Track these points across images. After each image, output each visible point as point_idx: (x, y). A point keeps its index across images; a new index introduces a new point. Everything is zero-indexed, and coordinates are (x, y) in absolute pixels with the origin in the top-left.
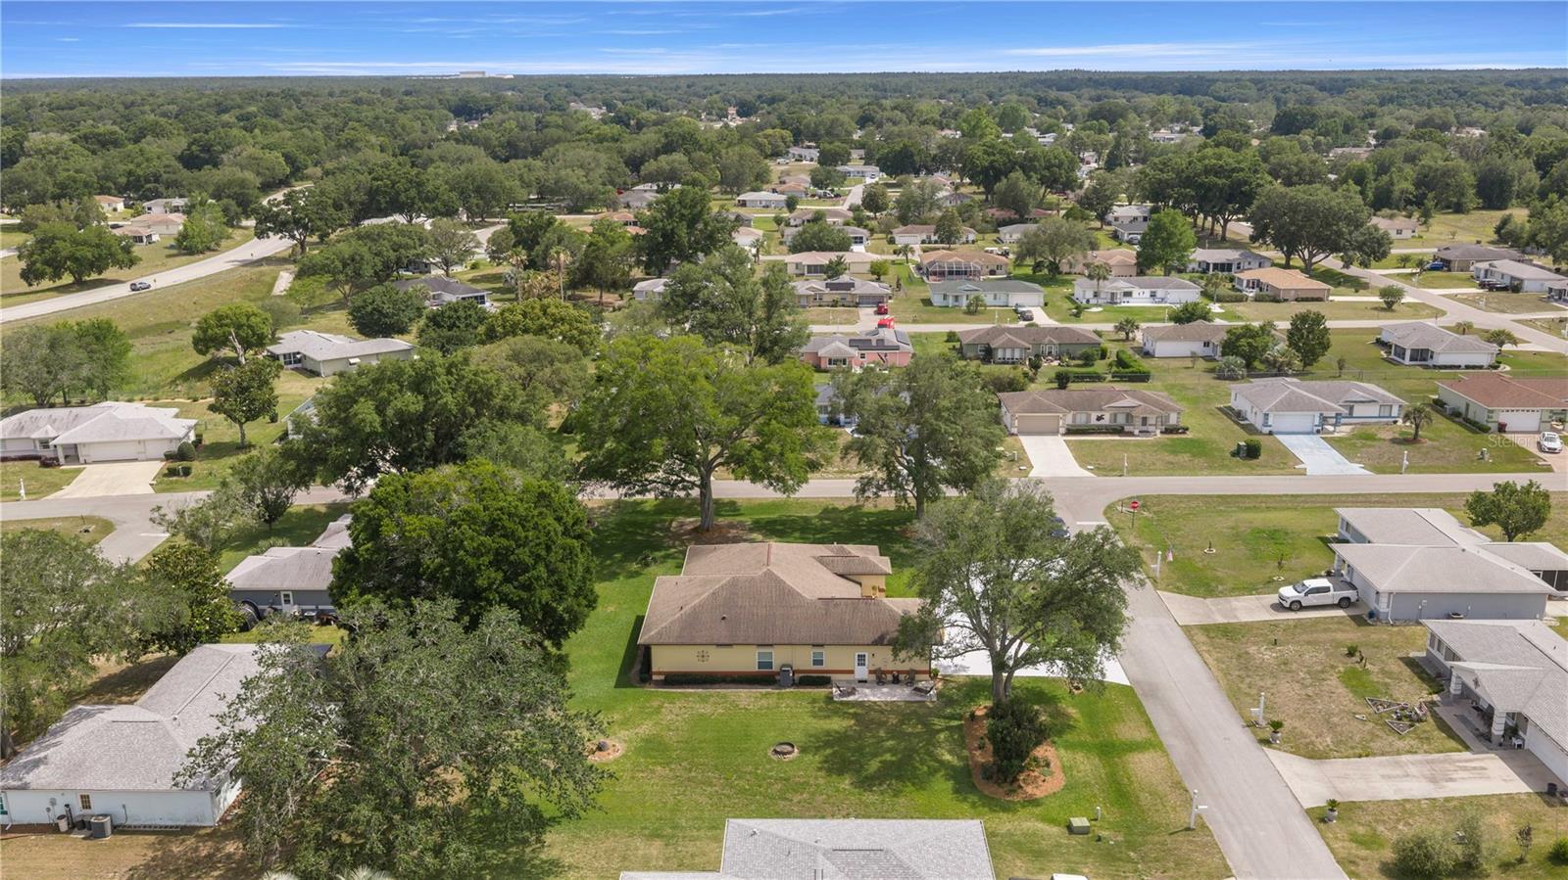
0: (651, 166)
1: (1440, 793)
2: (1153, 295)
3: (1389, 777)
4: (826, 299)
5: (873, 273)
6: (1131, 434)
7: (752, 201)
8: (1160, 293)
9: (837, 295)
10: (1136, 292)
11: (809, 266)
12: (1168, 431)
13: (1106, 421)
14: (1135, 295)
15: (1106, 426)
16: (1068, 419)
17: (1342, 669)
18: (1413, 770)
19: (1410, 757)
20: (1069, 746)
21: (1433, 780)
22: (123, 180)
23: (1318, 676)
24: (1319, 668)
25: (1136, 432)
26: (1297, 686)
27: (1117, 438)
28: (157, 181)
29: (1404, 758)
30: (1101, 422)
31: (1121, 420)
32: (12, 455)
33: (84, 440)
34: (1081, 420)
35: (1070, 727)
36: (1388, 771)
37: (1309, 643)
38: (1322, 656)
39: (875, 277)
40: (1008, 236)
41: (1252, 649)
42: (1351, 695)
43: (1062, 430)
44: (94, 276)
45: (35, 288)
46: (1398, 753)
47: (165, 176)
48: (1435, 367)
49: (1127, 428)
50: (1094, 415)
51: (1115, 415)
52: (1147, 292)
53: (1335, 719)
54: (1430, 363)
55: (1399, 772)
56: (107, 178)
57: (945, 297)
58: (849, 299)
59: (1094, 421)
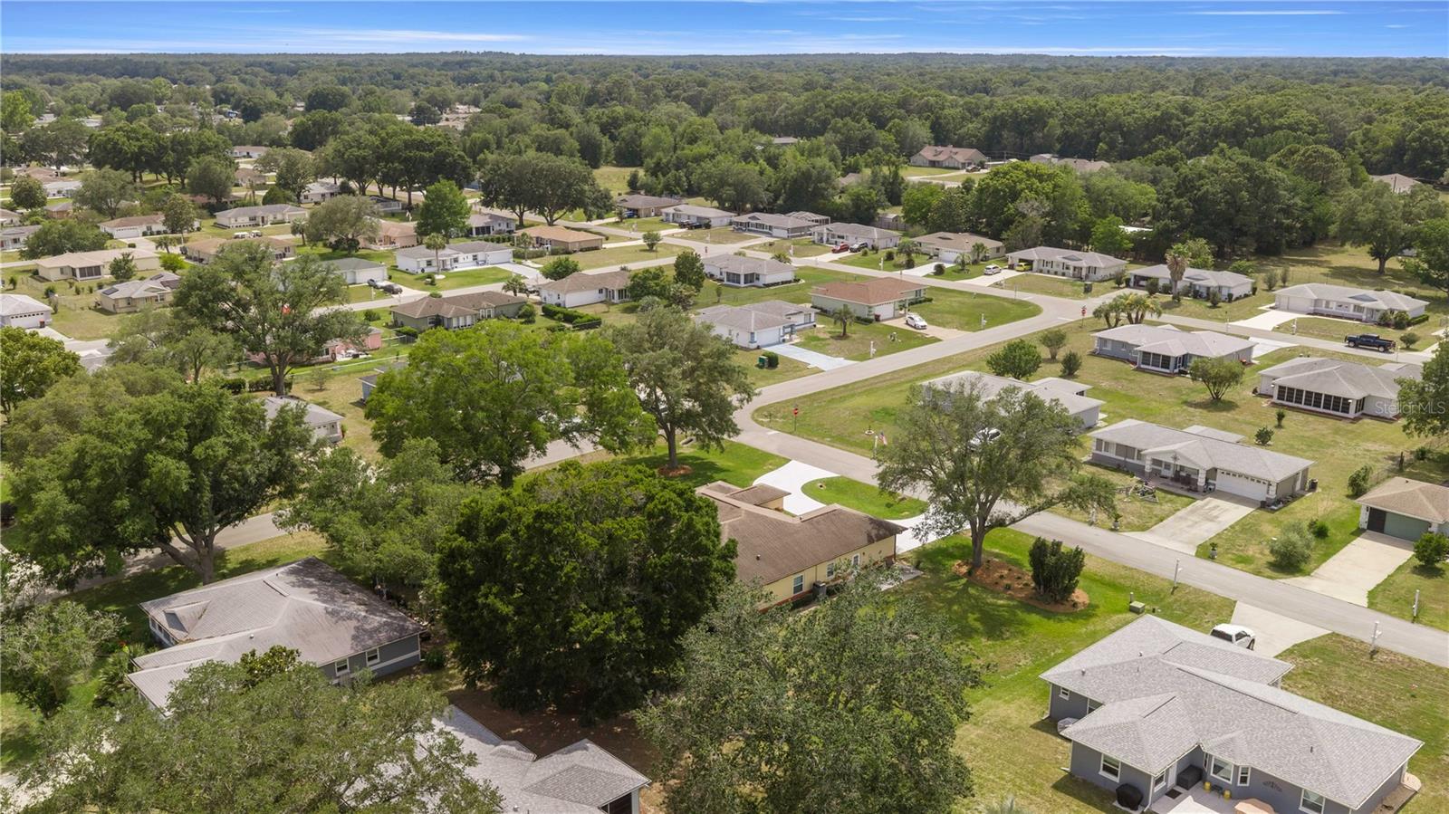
2: (475, 258)
8: (481, 256)
10: (461, 256)
14: (461, 260)
40: (233, 221)
48: (767, 286)
52: (470, 256)
54: (760, 283)
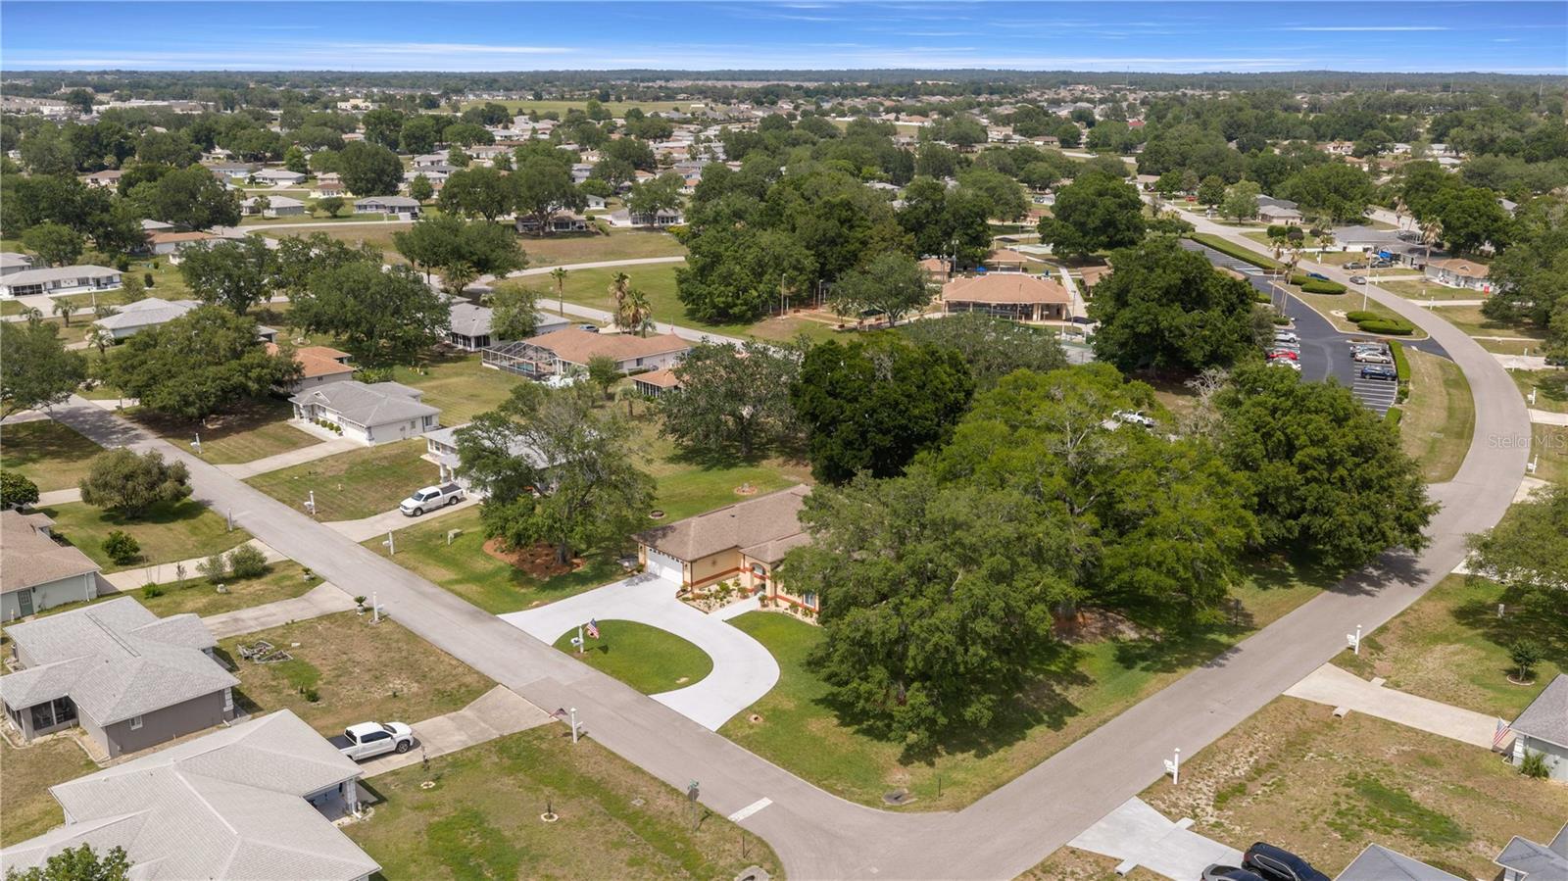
1: (231, 613)
3: (269, 615)
17: (320, 682)
18: (252, 623)
19: (254, 630)
20: (501, 569)
21: (236, 620)
23: (342, 672)
24: (342, 679)
26: (358, 658)
29: (259, 629)
35: (512, 580)
36: (270, 619)
37: (360, 704)
38: (344, 693)
41: (415, 687)
42: (307, 660)
46: (263, 631)
53: (317, 641)
55: (262, 620)
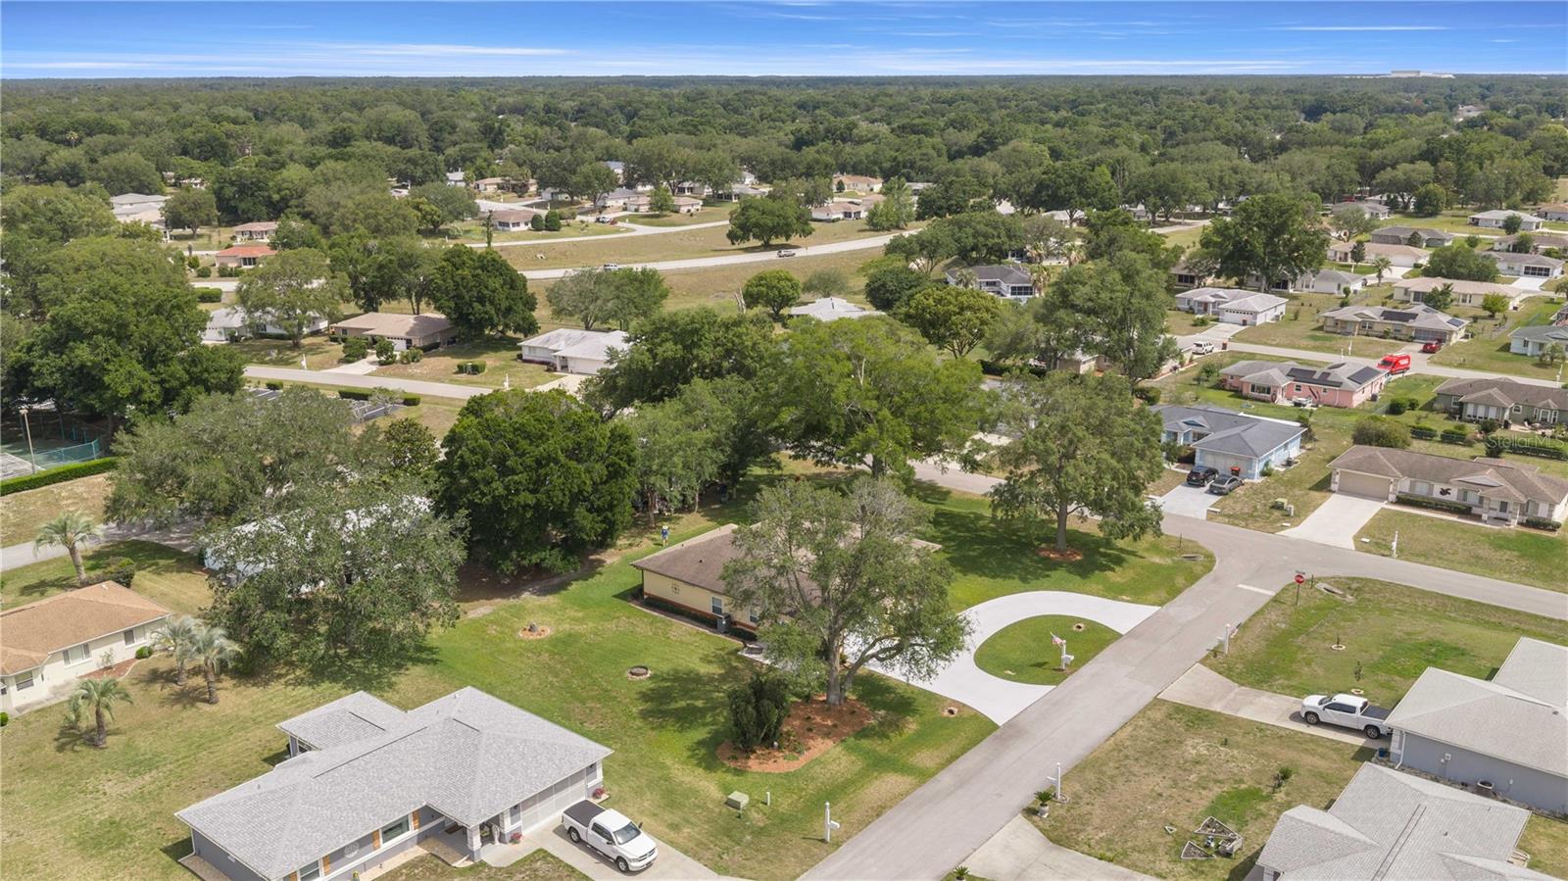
0: (1386, 175)
4: (1376, 328)
5: (1485, 308)
6: (1478, 518)
7: (1486, 220)
9: (1390, 325)
11: (1416, 293)
12: (1530, 524)
13: (1453, 496)
15: (1451, 502)
16: (1404, 486)
22: (887, 165)
25: (1485, 517)
27: (1454, 518)
28: (912, 167)
30: (1446, 497)
31: (1472, 499)
32: (537, 359)
33: (574, 355)
34: (1421, 489)
39: (1488, 313)
43: (1392, 497)
44: (782, 240)
45: (736, 246)
47: (919, 163)
49: (1475, 510)
50: (1437, 488)
51: (1466, 492)
56: (875, 163)
57: (1526, 344)
58: (1404, 331)
59: (1436, 494)
